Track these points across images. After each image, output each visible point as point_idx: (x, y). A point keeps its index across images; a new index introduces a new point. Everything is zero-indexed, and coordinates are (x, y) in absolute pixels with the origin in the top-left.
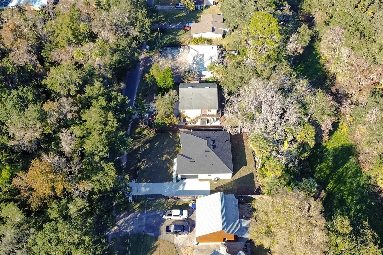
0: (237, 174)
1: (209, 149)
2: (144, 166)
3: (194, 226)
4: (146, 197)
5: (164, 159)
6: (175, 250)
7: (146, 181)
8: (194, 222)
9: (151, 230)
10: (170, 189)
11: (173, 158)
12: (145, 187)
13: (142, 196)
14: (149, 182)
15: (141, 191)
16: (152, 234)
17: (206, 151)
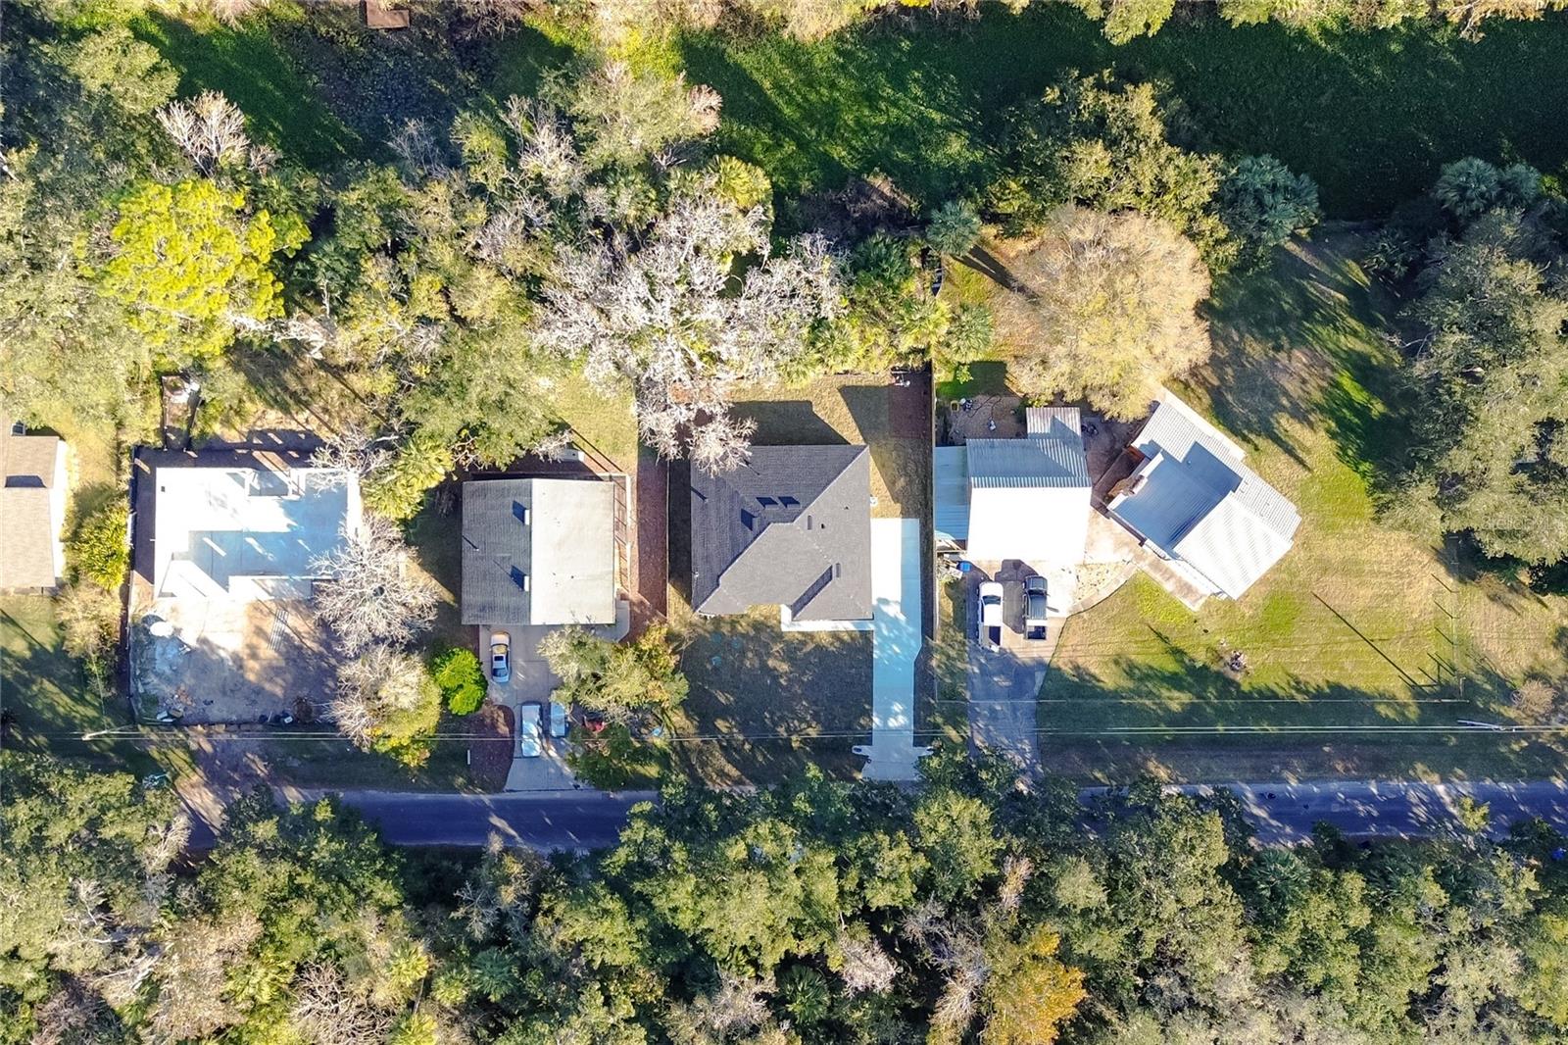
0: (845, 435)
1: (802, 518)
2: (810, 726)
3: (1017, 564)
4: (921, 711)
5: (784, 667)
6: (1085, 615)
7: (869, 714)
8: (1005, 562)
9: (1028, 681)
10: (897, 640)
11: (779, 636)
12: (887, 714)
13: (917, 721)
14: (871, 704)
15: (903, 728)
16: (1039, 677)
17: (809, 528)
